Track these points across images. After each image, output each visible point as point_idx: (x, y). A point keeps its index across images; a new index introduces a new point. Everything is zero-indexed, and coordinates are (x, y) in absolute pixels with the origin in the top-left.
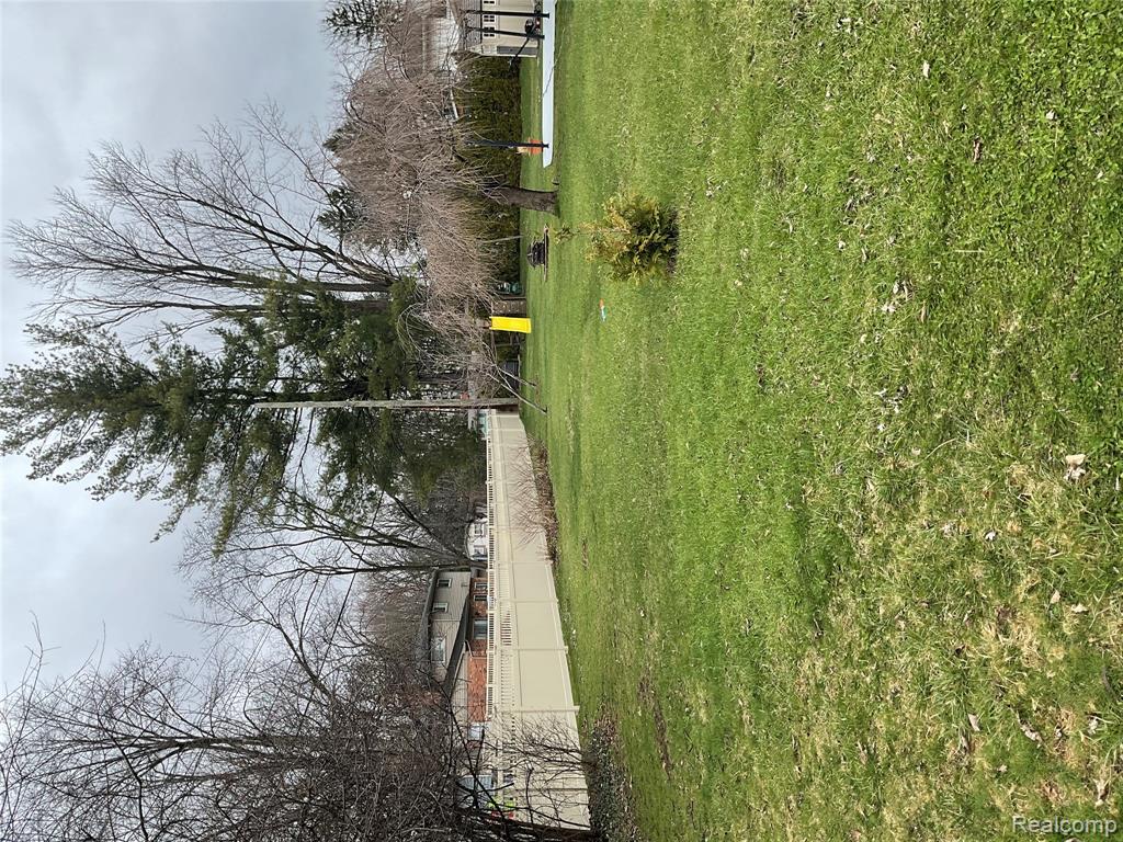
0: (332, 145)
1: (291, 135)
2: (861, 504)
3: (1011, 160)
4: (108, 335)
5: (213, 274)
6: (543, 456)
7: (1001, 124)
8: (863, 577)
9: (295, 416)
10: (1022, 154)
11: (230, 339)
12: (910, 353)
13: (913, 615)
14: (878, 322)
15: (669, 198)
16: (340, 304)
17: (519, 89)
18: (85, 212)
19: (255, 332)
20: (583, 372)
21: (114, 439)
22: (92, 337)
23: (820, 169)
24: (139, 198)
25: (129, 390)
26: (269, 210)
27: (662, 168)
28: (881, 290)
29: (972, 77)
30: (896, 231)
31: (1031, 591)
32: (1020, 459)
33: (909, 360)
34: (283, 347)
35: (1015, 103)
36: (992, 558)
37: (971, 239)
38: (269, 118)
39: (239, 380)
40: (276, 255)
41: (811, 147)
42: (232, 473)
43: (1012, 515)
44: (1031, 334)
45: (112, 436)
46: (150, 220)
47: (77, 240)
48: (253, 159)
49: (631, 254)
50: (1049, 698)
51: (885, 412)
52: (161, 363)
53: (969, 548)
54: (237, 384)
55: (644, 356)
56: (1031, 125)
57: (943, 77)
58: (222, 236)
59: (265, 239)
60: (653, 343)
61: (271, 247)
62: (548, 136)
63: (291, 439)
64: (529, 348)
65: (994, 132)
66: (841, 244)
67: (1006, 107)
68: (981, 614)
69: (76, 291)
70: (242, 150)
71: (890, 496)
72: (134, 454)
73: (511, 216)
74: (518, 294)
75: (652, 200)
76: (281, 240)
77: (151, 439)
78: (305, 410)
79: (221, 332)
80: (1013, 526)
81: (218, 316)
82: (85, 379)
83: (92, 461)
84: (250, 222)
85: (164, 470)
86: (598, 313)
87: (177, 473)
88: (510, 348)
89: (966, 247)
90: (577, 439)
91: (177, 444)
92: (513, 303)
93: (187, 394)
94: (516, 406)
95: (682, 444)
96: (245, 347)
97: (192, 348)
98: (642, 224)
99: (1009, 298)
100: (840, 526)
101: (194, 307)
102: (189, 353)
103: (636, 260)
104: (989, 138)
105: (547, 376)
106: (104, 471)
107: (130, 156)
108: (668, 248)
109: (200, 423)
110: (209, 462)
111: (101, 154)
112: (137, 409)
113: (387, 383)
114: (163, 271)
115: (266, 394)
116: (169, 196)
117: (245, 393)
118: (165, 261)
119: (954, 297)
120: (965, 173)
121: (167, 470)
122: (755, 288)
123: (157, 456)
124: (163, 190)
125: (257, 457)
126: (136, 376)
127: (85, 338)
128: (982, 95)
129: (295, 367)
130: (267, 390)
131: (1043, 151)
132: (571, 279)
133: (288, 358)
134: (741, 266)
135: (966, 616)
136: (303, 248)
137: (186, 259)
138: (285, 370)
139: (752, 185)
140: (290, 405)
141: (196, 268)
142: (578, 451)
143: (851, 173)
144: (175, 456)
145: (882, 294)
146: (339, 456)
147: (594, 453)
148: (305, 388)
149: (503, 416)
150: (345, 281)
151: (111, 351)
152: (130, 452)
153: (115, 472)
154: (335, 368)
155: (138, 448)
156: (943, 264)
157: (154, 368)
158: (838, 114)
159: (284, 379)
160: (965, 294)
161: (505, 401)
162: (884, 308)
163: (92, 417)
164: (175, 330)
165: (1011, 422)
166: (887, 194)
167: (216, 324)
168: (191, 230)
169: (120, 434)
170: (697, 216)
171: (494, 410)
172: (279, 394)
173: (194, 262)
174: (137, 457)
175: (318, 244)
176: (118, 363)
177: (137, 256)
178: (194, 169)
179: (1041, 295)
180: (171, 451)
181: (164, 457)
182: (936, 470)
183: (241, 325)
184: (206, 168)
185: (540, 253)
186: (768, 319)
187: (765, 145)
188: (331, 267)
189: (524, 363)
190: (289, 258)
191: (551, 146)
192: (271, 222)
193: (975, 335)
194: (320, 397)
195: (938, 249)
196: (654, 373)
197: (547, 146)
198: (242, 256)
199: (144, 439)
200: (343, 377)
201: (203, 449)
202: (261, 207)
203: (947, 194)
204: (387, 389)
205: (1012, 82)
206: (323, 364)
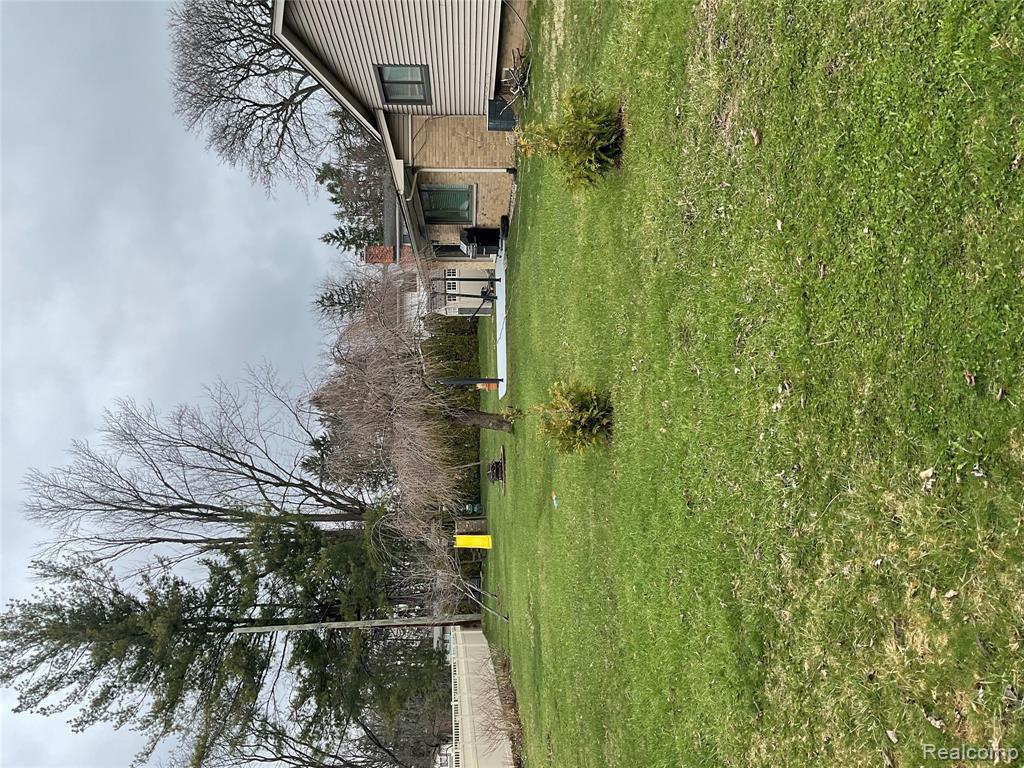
0: (317, 401)
1: (282, 389)
2: (779, 579)
3: (847, 270)
4: (106, 569)
5: (204, 511)
6: (506, 666)
7: (836, 248)
8: (788, 644)
9: (270, 642)
10: (853, 263)
11: (215, 569)
12: (798, 436)
13: (831, 660)
14: (772, 420)
15: (603, 383)
16: (317, 532)
17: (477, 343)
18: (95, 459)
19: (239, 562)
20: (539, 565)
21: (100, 669)
22: (91, 571)
23: (715, 320)
24: (145, 446)
25: (119, 620)
26: (259, 452)
27: (596, 362)
28: (769, 394)
29: (812, 222)
30: (774, 345)
31: (914, 595)
32: (888, 488)
33: (798, 442)
34: (262, 576)
35: (842, 230)
36: (883, 582)
37: (828, 334)
38: (264, 376)
39: (221, 608)
40: (263, 492)
41: (705, 306)
42: (206, 702)
43: (891, 537)
44: (880, 390)
45: (98, 666)
46: (153, 466)
47: (86, 484)
48: (248, 410)
49: (574, 429)
50: (945, 684)
51: (785, 491)
52: (150, 594)
53: (864, 580)
54: (218, 611)
55: (592, 524)
56: (855, 241)
57: (792, 227)
58: (216, 475)
59: (254, 478)
60: (599, 509)
61: (259, 485)
62: (502, 372)
63: (265, 665)
64: (491, 565)
65: (832, 255)
66: (736, 370)
67: (836, 234)
68: (882, 635)
69: (80, 531)
70: (239, 403)
71: (800, 563)
72: (117, 684)
73: (472, 447)
74: (479, 514)
75: (589, 384)
76: (268, 478)
77: (134, 669)
78: (281, 633)
79: (207, 563)
80: (893, 546)
81: (205, 549)
82: (79, 611)
83: (76, 691)
84: (242, 464)
85: (143, 699)
86: (551, 505)
87: (156, 703)
88: (473, 564)
89: (825, 341)
90: (537, 632)
91: (159, 673)
92: (475, 522)
93: (171, 622)
94: (479, 621)
95: (630, 589)
96: (228, 576)
97: (179, 579)
98: (582, 405)
99: (860, 368)
100: (766, 606)
101: (185, 542)
102: (177, 584)
103: (579, 432)
104: (830, 260)
105: (507, 583)
106: (86, 703)
107: (140, 410)
108: (605, 421)
109: (181, 651)
110: (187, 689)
111: (115, 409)
112: (124, 638)
113: (358, 605)
114: (161, 509)
115: (245, 621)
116: (172, 444)
117: (225, 620)
118: (161, 501)
119: (823, 381)
120: (816, 288)
121: (146, 700)
122: (676, 429)
123: (139, 686)
124: (168, 438)
125: (232, 684)
126: (126, 607)
127: (83, 572)
128: (821, 232)
129: (274, 593)
130: (246, 617)
131: (866, 256)
132: (526, 484)
133: (267, 585)
134: (665, 416)
135: (872, 641)
136: (287, 485)
137: (182, 498)
138: (263, 597)
139: (665, 351)
140: (267, 629)
141: (190, 507)
142: (538, 641)
143: (737, 315)
144: (154, 687)
145: (771, 397)
146: (311, 680)
147: (553, 637)
148: (282, 614)
149: (467, 632)
150: (323, 511)
151: (106, 584)
152: (113, 682)
153: (97, 703)
154: (310, 593)
155: (121, 678)
156: (812, 360)
157: (143, 598)
158: (722, 276)
159: (263, 606)
160: (830, 377)
161: (468, 617)
162: (774, 407)
163: (81, 647)
164: (166, 563)
165: (878, 462)
166: (764, 322)
167: (204, 556)
168: (189, 472)
169: (106, 664)
170: (627, 391)
171: (458, 627)
172: (258, 620)
173: (188, 501)
174: (120, 687)
175: (301, 480)
176: (111, 596)
177: (137, 497)
178: (196, 420)
179: (882, 357)
180: (151, 680)
181: (145, 686)
182: (830, 523)
183: (227, 555)
184: (206, 419)
185: (498, 470)
186: (690, 451)
187: (672, 316)
188: (312, 500)
189: (486, 578)
190: (274, 493)
191: (505, 380)
192: (261, 463)
193: (841, 404)
194: (295, 621)
195: (806, 349)
196: (601, 536)
197: (502, 380)
198: (232, 494)
199: (127, 669)
200: (316, 600)
201: (183, 677)
202: (253, 450)
203: (807, 308)
204: (358, 612)
205: (838, 216)
206: (299, 589)
